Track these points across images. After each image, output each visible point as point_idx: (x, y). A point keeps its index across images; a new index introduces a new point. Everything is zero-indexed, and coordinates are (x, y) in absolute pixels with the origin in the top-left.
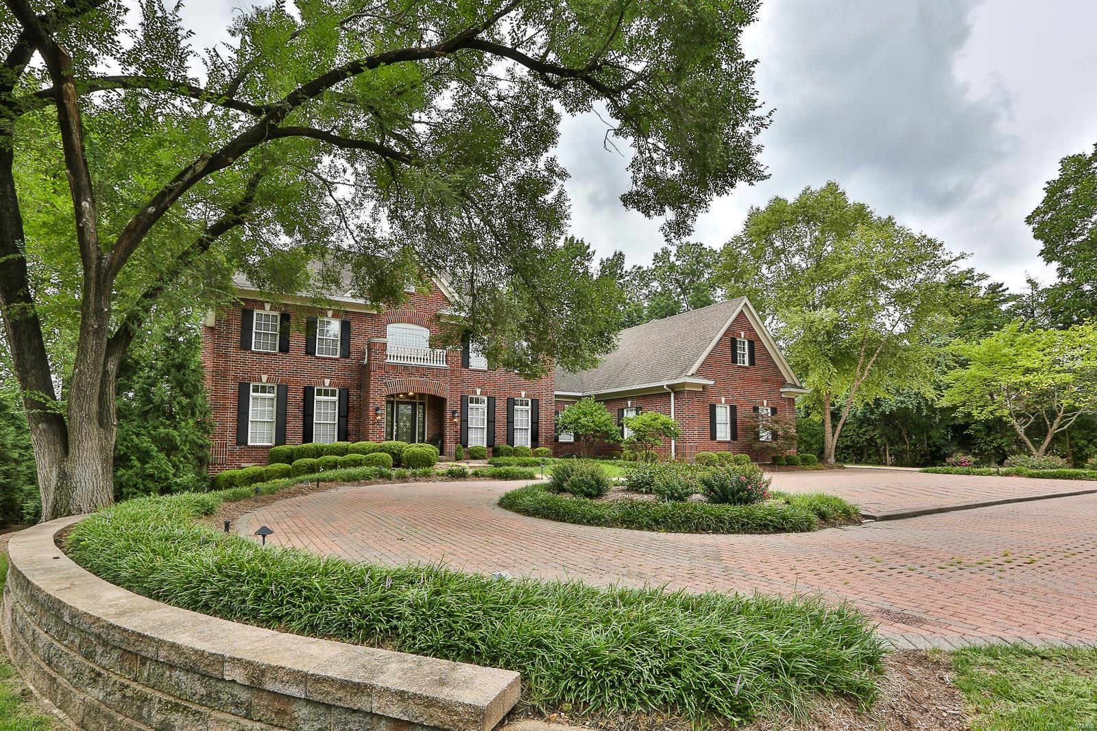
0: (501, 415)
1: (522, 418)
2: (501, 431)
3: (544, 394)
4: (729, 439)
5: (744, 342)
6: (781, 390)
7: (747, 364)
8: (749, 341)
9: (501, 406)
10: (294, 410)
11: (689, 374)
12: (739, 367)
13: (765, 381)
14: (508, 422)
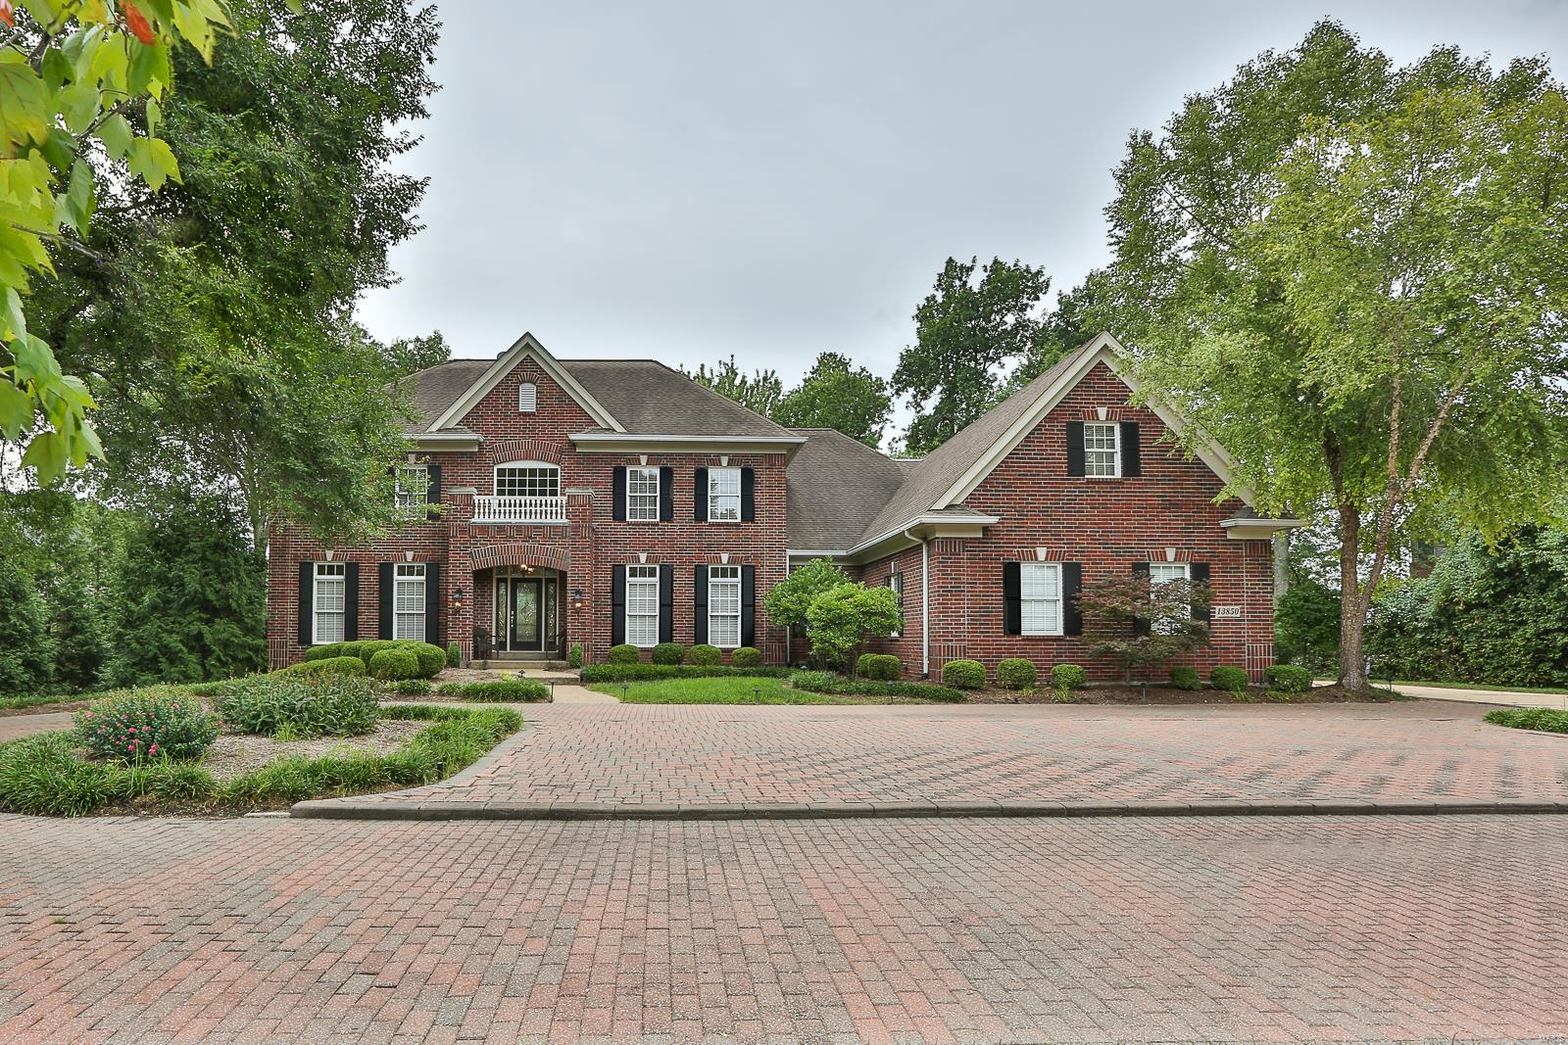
0: (684, 595)
1: (724, 599)
2: (683, 621)
3: (766, 557)
4: (1060, 632)
5: (1111, 429)
6: (1224, 524)
7: (1118, 474)
8: (1125, 427)
9: (683, 579)
10: (368, 596)
11: (941, 504)
12: (1090, 481)
13: (1172, 506)
14: (696, 606)
